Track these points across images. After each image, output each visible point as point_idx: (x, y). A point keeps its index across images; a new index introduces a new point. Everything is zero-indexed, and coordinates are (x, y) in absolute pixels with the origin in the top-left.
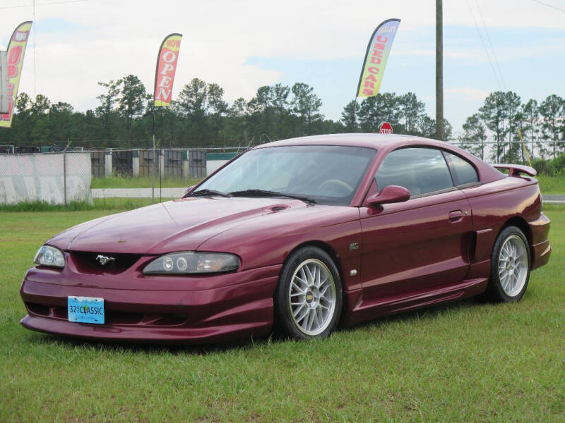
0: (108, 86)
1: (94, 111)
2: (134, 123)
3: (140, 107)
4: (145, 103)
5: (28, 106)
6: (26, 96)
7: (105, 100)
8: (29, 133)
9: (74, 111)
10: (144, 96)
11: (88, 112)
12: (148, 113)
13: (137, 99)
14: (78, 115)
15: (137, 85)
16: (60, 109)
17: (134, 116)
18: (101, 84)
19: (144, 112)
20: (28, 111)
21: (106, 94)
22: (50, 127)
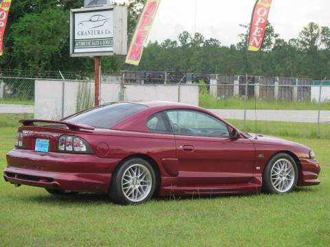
0: (246, 27)
1: (236, 45)
2: (265, 55)
3: (269, 43)
4: (273, 40)
5: (189, 41)
6: (188, 34)
7: (244, 37)
8: (189, 60)
9: (221, 45)
10: (272, 35)
11: (232, 46)
12: (275, 47)
13: (267, 37)
14: (224, 48)
15: (268, 27)
16: (212, 43)
17: (265, 50)
18: (241, 25)
19: (272, 47)
20: (188, 45)
21: (245, 33)
22: (204, 57)
